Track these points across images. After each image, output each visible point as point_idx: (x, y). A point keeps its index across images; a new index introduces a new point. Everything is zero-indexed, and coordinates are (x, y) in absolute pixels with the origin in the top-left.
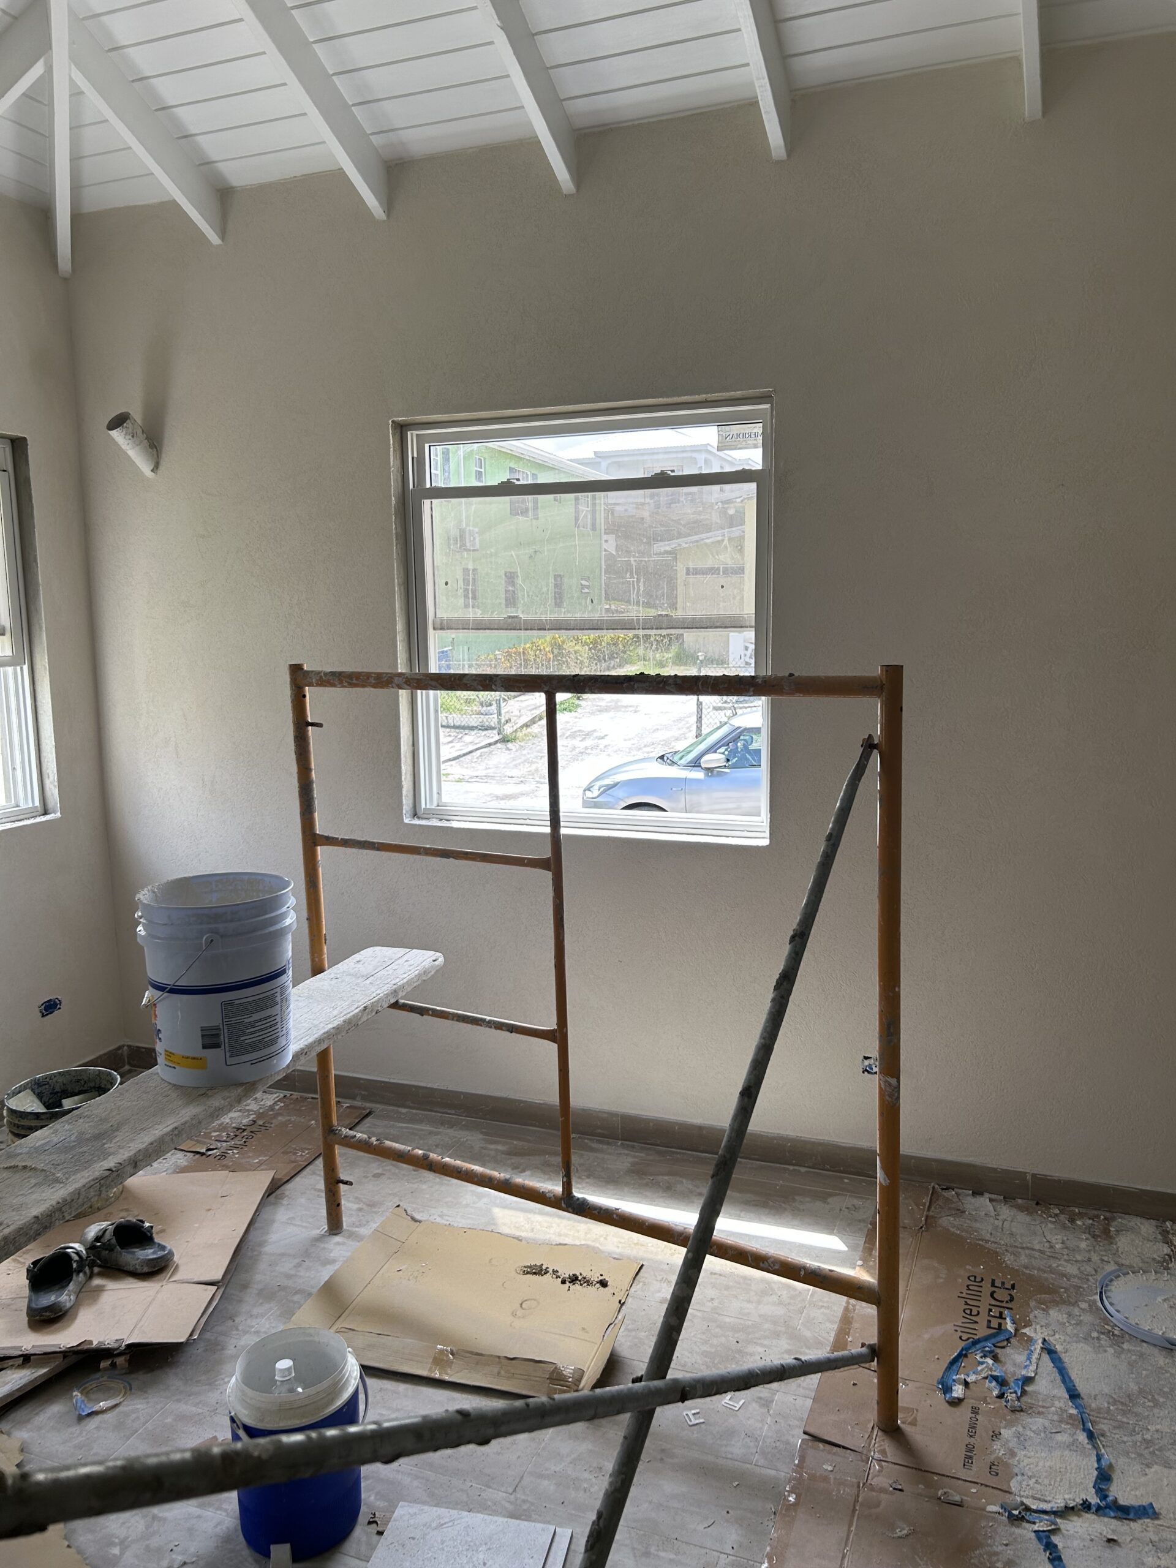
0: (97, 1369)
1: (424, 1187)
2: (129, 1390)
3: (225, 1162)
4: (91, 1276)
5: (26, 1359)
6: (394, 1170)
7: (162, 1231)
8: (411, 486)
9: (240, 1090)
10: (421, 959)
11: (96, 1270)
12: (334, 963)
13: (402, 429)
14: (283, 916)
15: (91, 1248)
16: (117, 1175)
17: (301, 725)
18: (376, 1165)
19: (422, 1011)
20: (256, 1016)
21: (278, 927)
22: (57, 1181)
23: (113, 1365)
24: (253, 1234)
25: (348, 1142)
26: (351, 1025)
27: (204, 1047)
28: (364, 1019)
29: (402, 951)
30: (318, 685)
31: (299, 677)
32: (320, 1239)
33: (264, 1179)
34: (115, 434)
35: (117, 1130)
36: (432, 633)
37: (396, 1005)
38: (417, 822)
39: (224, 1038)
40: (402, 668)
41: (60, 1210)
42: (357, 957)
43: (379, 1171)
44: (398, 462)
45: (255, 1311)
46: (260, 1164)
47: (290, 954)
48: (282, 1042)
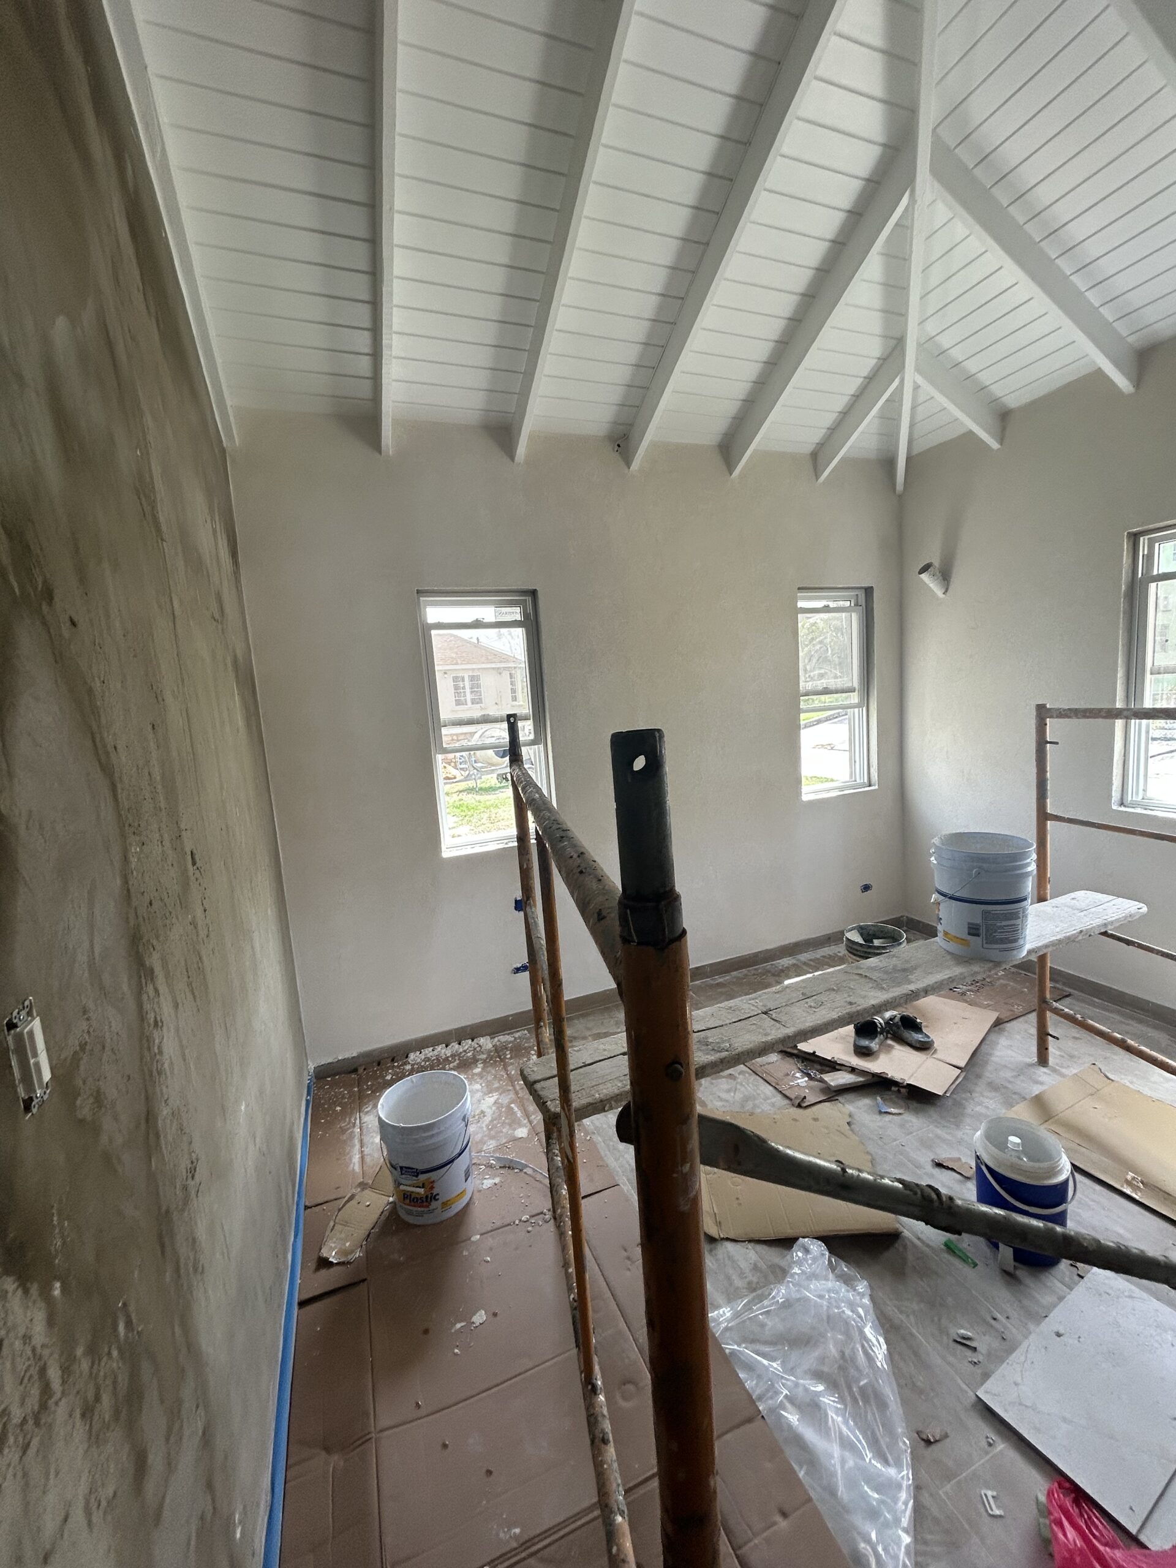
0: (890, 1090)
1: (1115, 1057)
2: (908, 1108)
3: (965, 997)
4: (887, 1038)
5: (853, 1070)
6: (1089, 1038)
7: (927, 1027)
8: (1140, 575)
9: (991, 965)
10: (1127, 906)
11: (889, 1035)
12: (1055, 896)
13: (1135, 537)
14: (1028, 864)
15: (887, 1023)
16: (914, 995)
17: (1042, 743)
18: (1075, 1031)
19: (1128, 943)
20: (1004, 923)
21: (1024, 871)
22: (883, 988)
23: (899, 1091)
24: (983, 1047)
25: (1057, 1012)
26: (1070, 940)
27: (969, 934)
28: (1080, 938)
29: (1111, 897)
30: (1057, 717)
31: (1042, 712)
32: (1032, 1065)
33: (992, 1016)
34: (924, 576)
35: (915, 969)
36: (1148, 677)
37: (1105, 934)
38: (1123, 809)
39: (983, 931)
40: (1119, 705)
41: (885, 1005)
42: (1073, 895)
43: (1078, 1036)
44: (1130, 560)
45: (985, 1094)
46: (989, 1006)
47: (1030, 889)
48: (1021, 942)
